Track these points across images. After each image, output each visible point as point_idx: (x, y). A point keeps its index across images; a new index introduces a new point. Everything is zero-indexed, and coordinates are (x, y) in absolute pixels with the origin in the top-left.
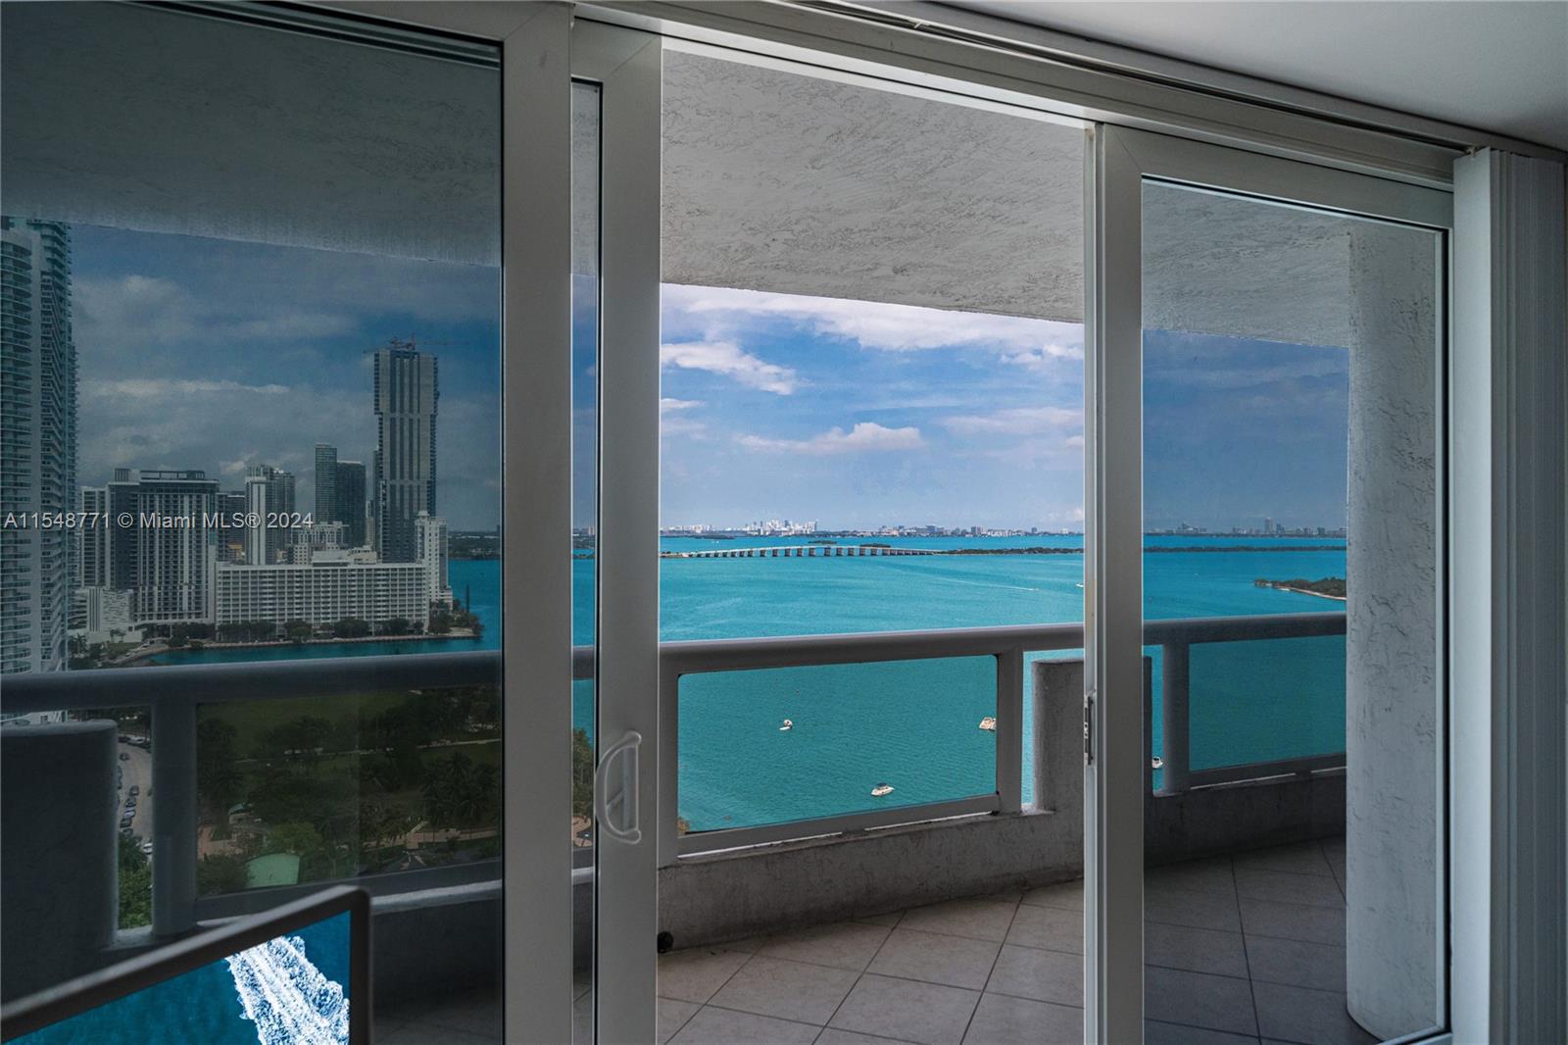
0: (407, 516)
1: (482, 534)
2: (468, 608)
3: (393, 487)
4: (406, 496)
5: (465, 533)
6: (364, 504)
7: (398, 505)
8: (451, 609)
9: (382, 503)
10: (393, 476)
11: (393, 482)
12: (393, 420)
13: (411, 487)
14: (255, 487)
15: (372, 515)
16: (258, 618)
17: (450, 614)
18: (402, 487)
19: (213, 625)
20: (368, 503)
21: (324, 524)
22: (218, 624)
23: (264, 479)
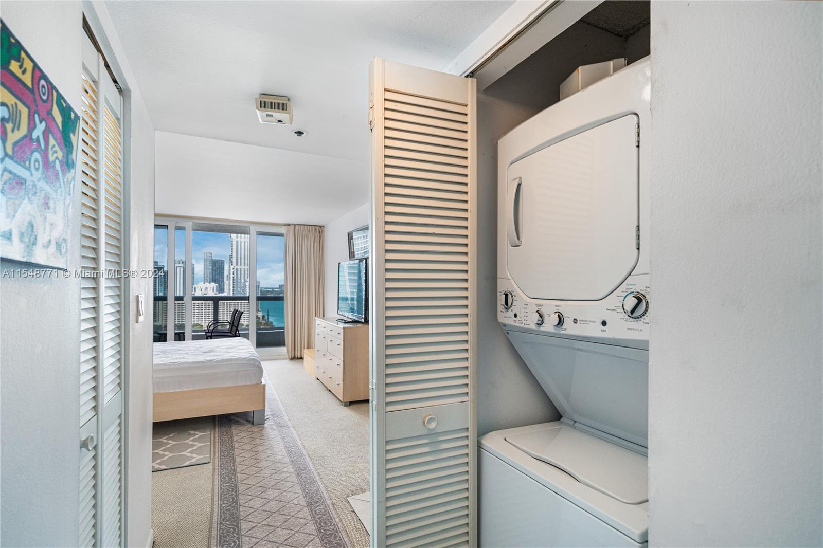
0: (243, 281)
1: (273, 289)
2: (268, 319)
3: (237, 269)
4: (243, 273)
5: (266, 288)
6: (224, 275)
7: (239, 276)
8: (261, 319)
9: (232, 276)
10: (237, 265)
11: (237, 267)
12: (237, 242)
13: (244, 269)
14: (178, 268)
15: (227, 280)
16: (181, 323)
17: (261, 321)
18: (241, 269)
19: (161, 326)
20: (225, 276)
21: (207, 284)
22: (163, 325)
23: (181, 265)
